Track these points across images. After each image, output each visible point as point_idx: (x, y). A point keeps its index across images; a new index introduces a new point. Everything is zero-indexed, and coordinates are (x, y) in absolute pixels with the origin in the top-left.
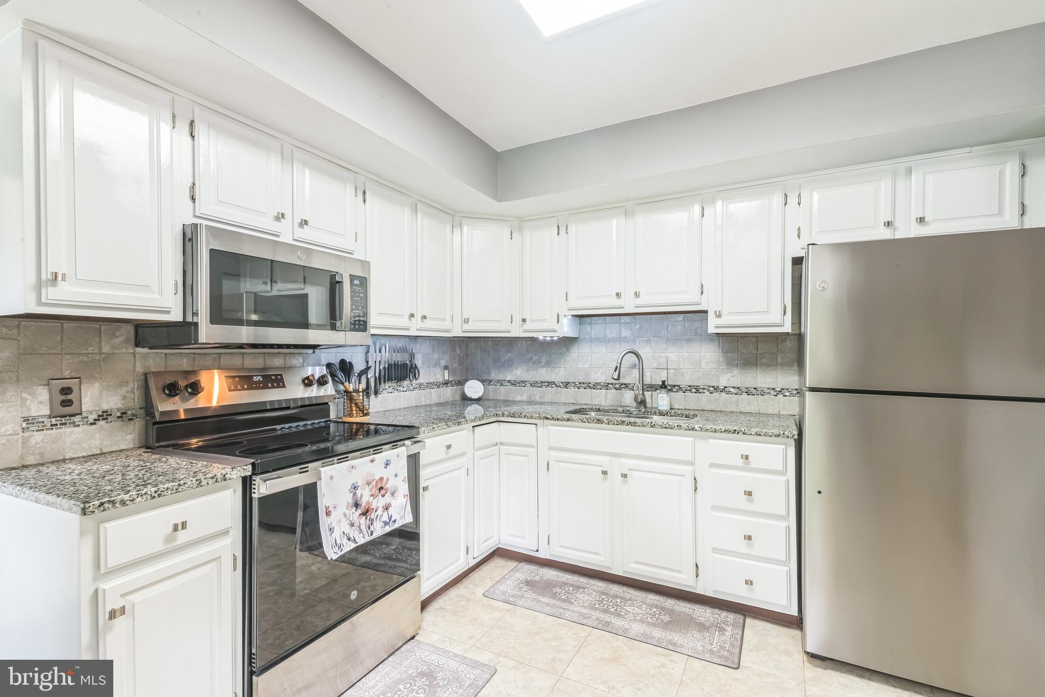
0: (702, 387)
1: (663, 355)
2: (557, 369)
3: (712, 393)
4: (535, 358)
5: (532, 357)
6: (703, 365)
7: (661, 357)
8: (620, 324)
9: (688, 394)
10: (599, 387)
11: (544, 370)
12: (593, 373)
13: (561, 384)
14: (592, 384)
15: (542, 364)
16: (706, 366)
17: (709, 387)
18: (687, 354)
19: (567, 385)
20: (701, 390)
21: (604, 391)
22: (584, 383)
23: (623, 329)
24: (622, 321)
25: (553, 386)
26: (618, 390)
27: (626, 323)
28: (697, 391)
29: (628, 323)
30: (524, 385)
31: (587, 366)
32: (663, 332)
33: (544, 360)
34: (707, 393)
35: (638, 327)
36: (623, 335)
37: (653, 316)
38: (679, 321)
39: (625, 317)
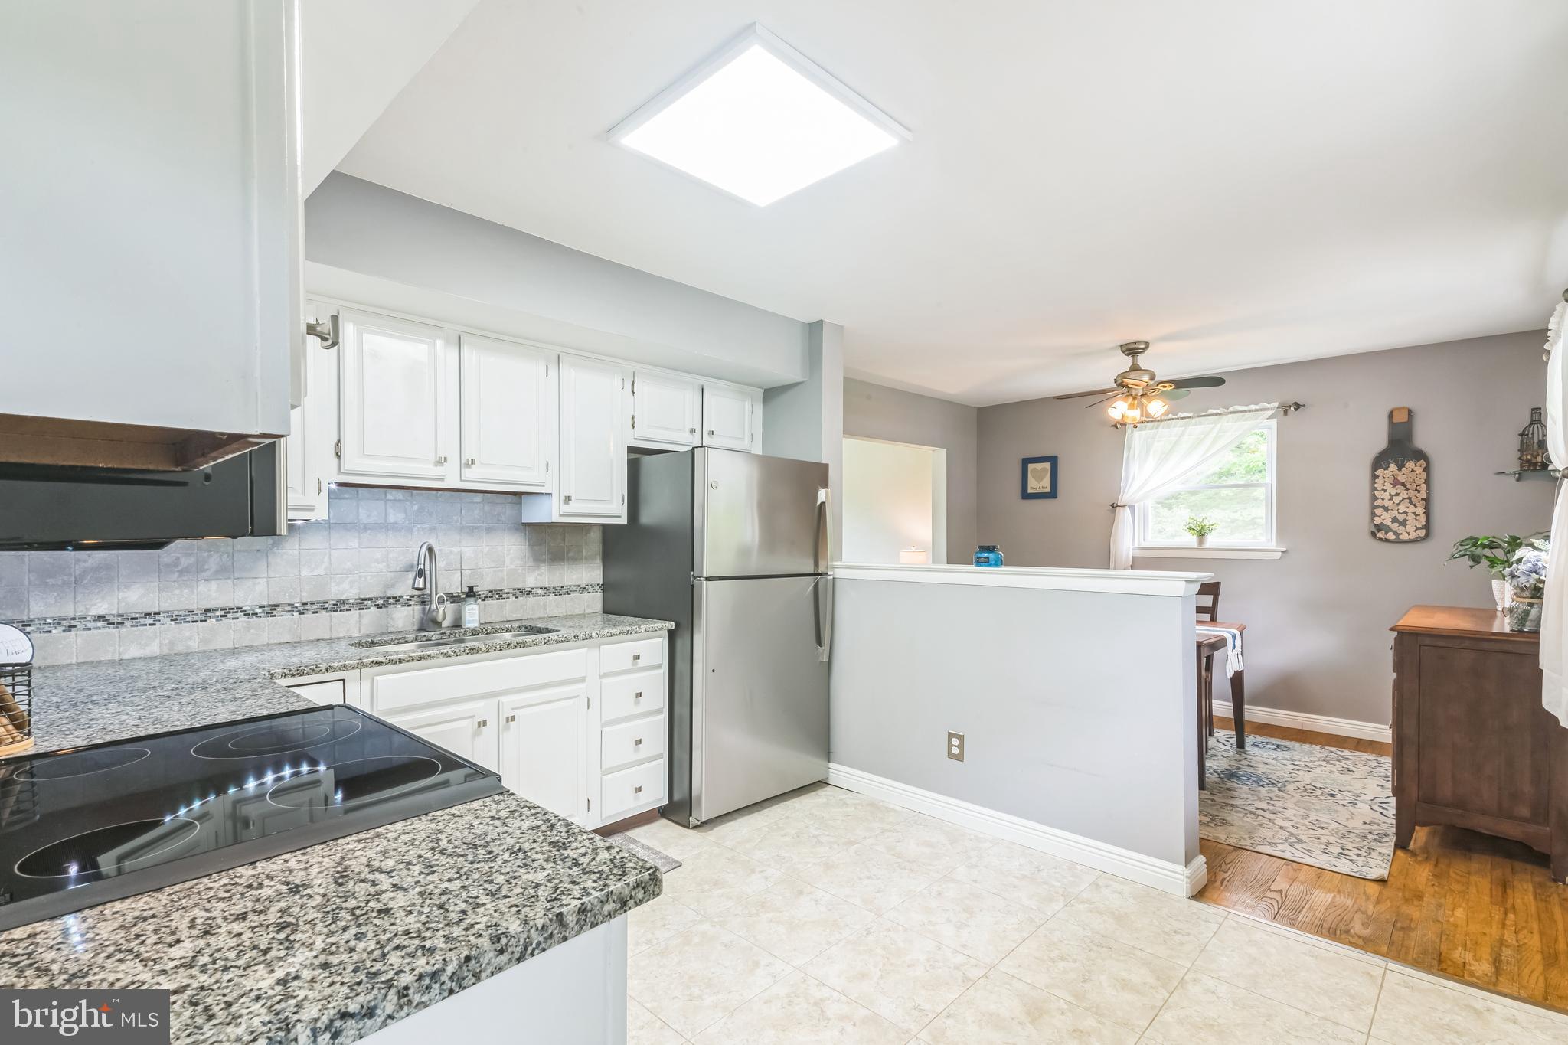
0: (506, 591)
1: (455, 550)
2: (250, 583)
3: (517, 597)
4: (185, 562)
5: (178, 559)
6: (508, 562)
7: (451, 552)
8: (386, 501)
9: (489, 601)
10: (346, 607)
11: (214, 585)
12: (333, 584)
13: (258, 610)
14: (332, 602)
15: (206, 575)
16: (511, 563)
17: (514, 589)
18: (488, 548)
19: (271, 610)
20: (504, 596)
21: (355, 613)
22: (312, 603)
23: (390, 511)
24: (389, 497)
25: (237, 615)
26: (381, 608)
27: (395, 500)
28: (501, 597)
29: (400, 501)
30: (151, 621)
31: (321, 571)
32: (455, 518)
33: (213, 563)
34: (512, 598)
35: (416, 507)
36: (391, 519)
37: (440, 493)
38: (477, 503)
39: (394, 491)
